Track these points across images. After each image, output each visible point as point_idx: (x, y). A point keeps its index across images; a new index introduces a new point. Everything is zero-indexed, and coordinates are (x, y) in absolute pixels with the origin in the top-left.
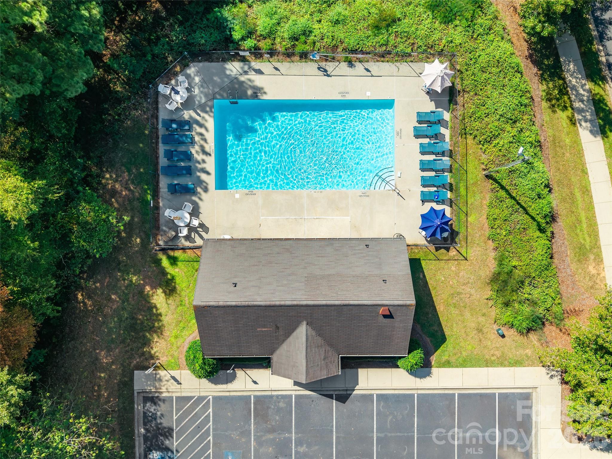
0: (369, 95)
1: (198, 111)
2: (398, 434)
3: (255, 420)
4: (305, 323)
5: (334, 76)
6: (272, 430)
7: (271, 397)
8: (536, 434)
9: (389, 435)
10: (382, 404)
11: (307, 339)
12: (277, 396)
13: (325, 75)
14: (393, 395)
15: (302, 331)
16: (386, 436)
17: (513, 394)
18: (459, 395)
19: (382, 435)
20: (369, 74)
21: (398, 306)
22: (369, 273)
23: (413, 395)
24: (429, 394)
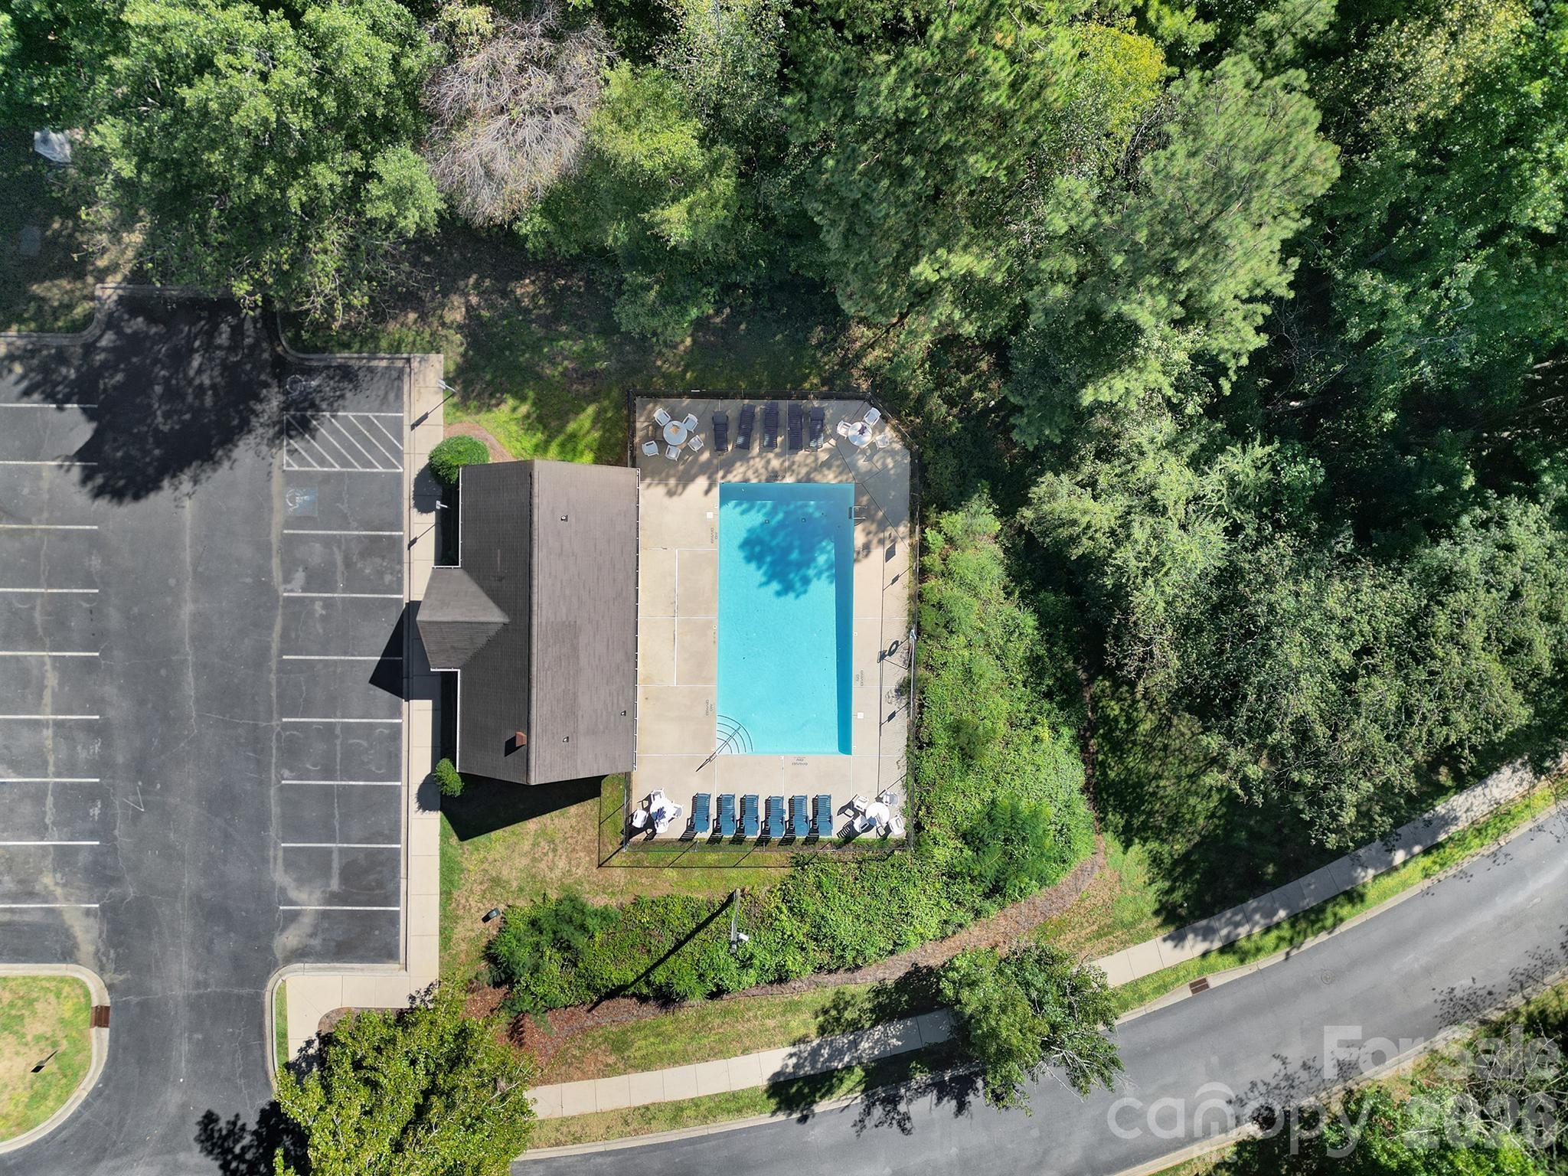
0: (858, 716)
2: (339, 755)
3: (365, 537)
4: (507, 620)
5: (881, 670)
6: (348, 564)
7: (400, 562)
8: (335, 969)
9: (338, 742)
10: (386, 731)
11: (482, 623)
12: (401, 571)
13: (885, 651)
14: (399, 750)
15: (495, 616)
16: (337, 737)
17: (398, 934)
18: (398, 851)
19: (338, 731)
21: (528, 760)
22: (580, 717)
23: (399, 779)
24: (400, 803)
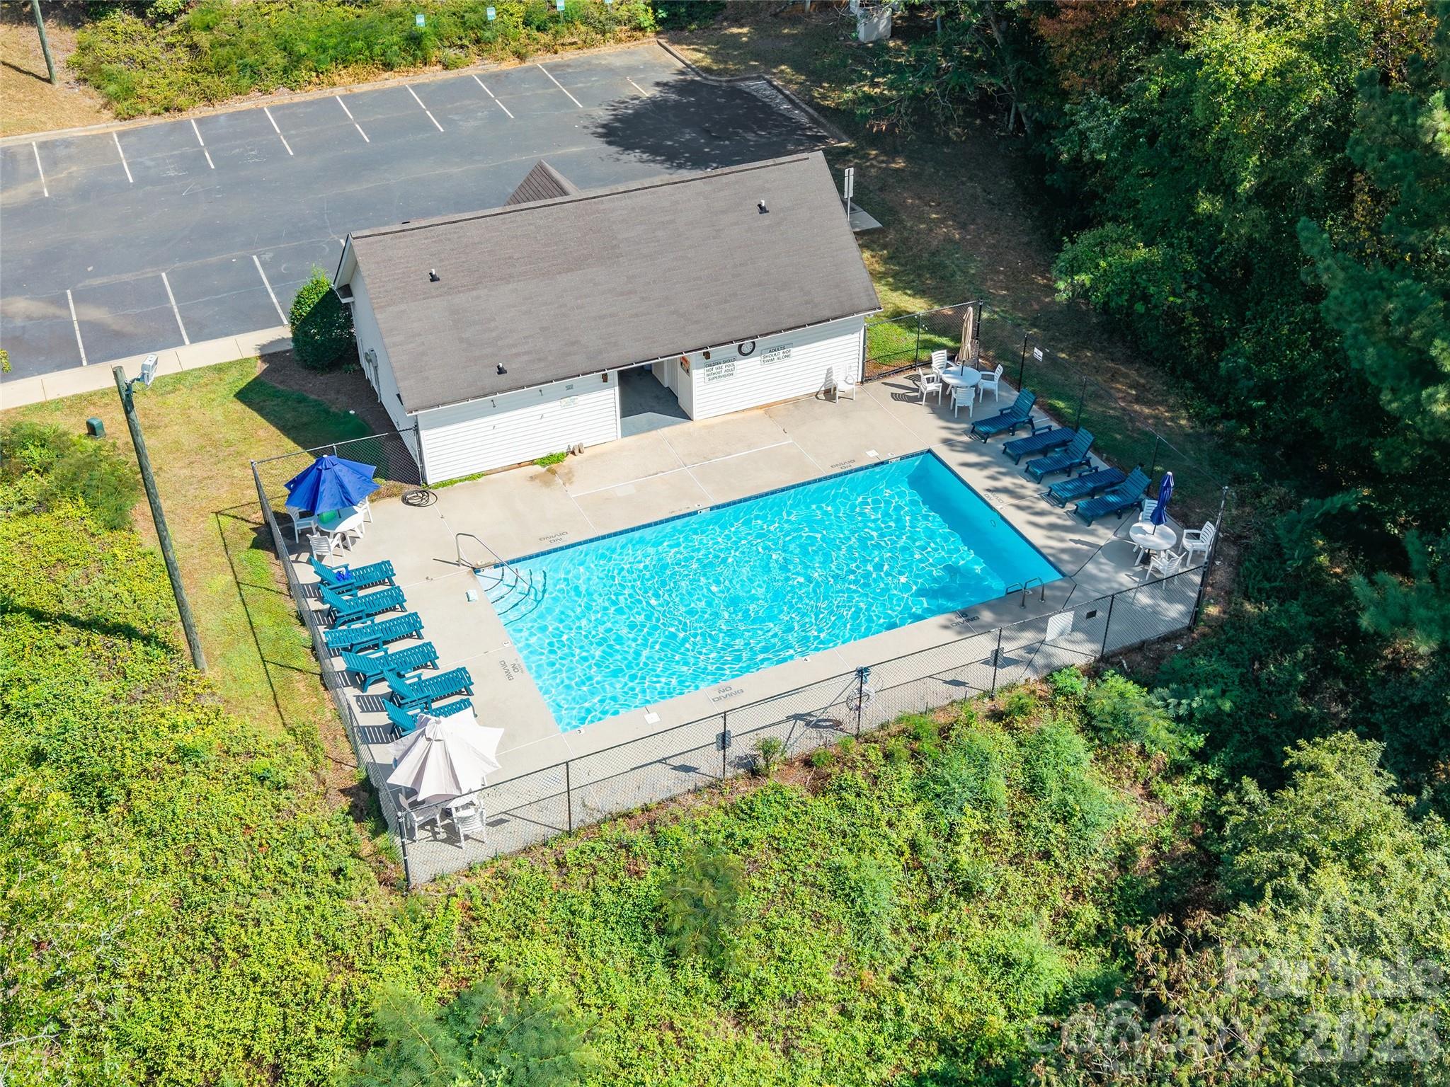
1: (1085, 547)
5: (783, 722)
13: (809, 714)
20: (677, 762)
22: (474, 293)
